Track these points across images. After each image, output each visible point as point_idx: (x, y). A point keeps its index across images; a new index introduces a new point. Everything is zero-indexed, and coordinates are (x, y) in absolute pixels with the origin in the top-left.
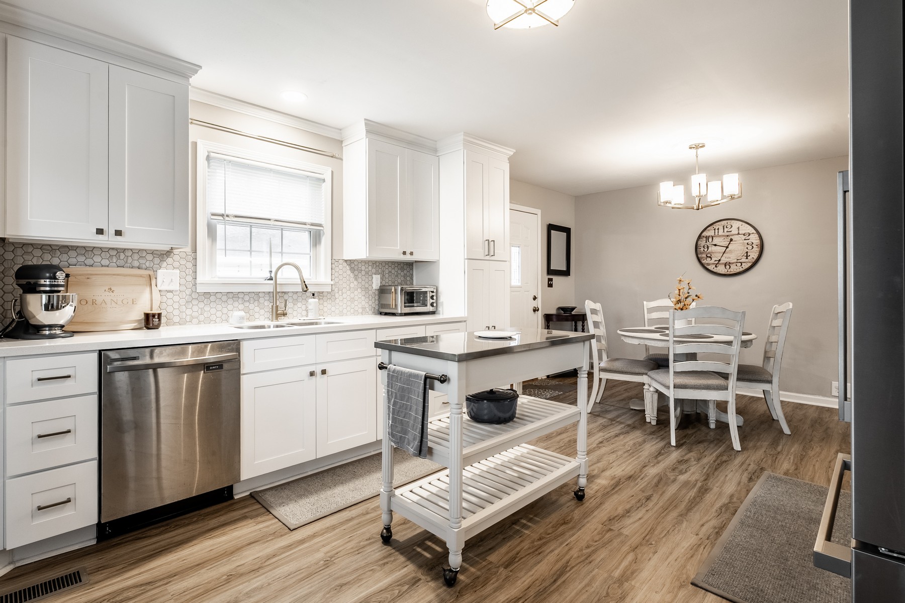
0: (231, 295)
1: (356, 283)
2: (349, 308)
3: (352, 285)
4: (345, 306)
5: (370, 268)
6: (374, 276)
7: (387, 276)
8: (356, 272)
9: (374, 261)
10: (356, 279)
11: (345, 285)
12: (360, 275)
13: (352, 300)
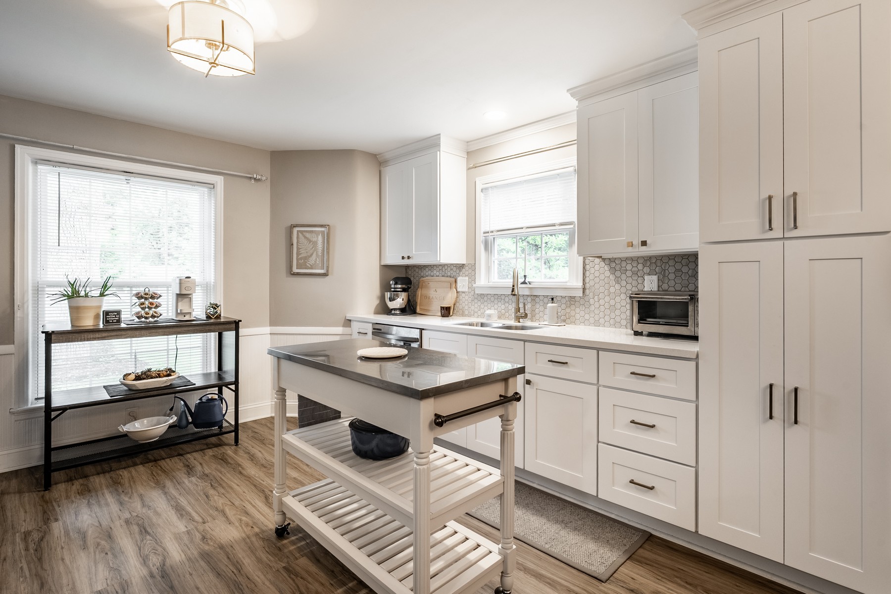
0: (496, 297)
1: (617, 286)
2: (607, 318)
3: (612, 290)
4: (602, 314)
5: (640, 267)
6: (646, 277)
7: (672, 276)
8: (618, 274)
9: (647, 257)
10: (618, 282)
11: (602, 289)
12: (624, 277)
13: (613, 308)
